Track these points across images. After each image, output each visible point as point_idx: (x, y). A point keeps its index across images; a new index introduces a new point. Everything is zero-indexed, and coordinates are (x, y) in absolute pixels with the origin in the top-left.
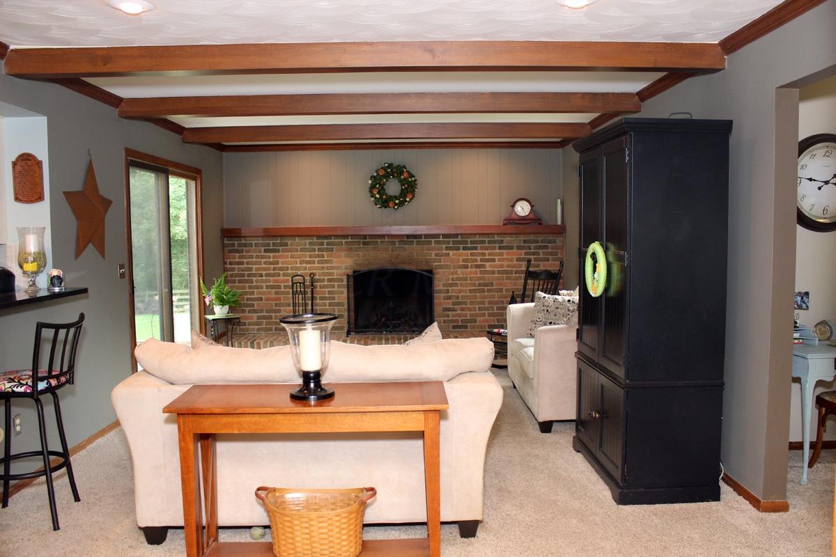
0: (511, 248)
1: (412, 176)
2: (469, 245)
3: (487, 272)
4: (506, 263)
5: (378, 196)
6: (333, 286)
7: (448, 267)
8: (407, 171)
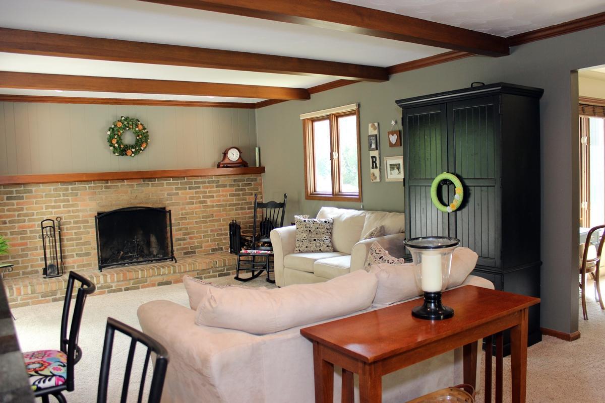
0: (225, 186)
2: (193, 186)
3: (208, 206)
4: (222, 198)
5: (116, 145)
7: (178, 204)
8: (141, 124)
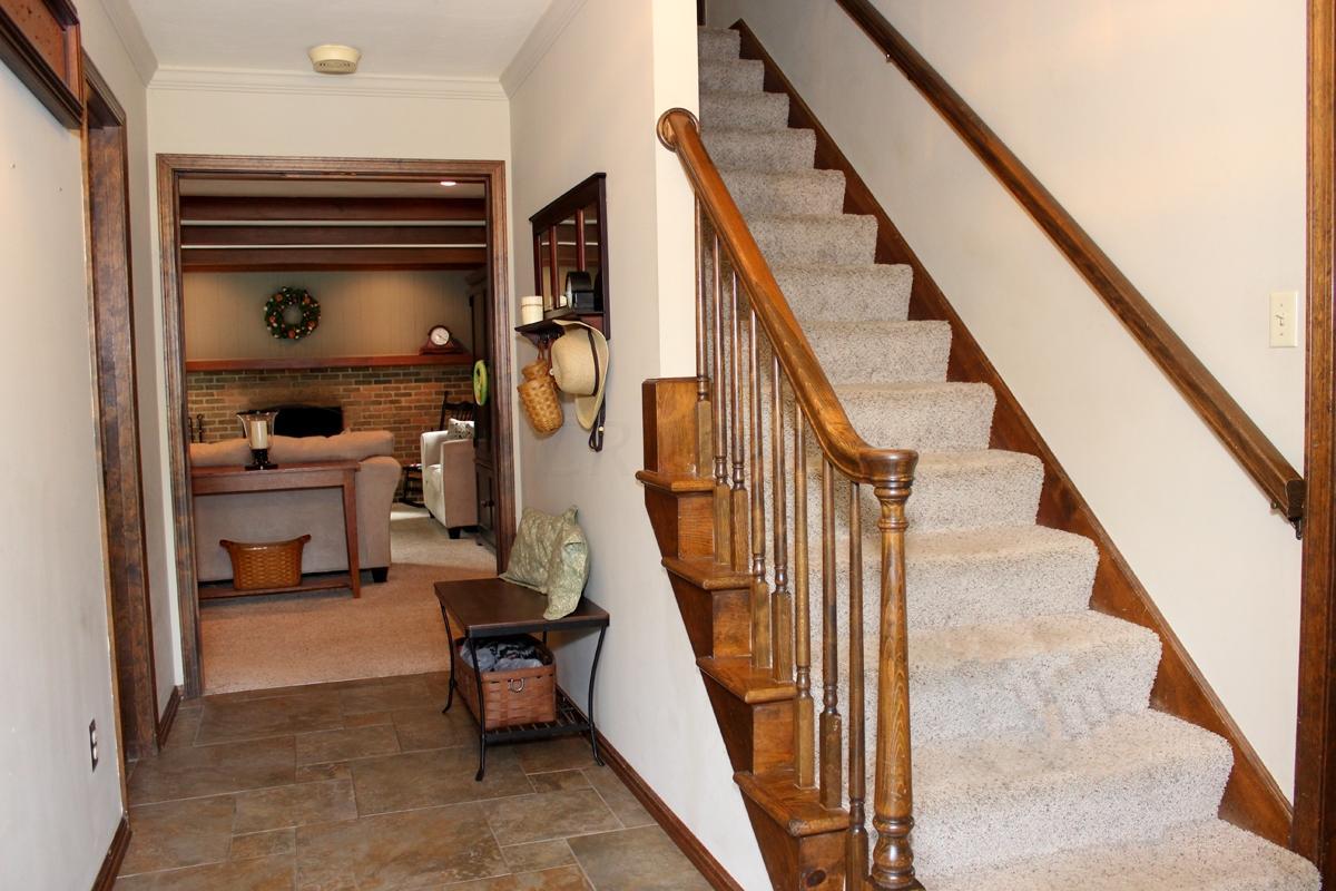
0: (430, 380)
1: (313, 301)
2: (382, 379)
3: (402, 408)
4: (423, 398)
5: (275, 325)
6: (226, 429)
7: (358, 403)
8: (309, 297)
